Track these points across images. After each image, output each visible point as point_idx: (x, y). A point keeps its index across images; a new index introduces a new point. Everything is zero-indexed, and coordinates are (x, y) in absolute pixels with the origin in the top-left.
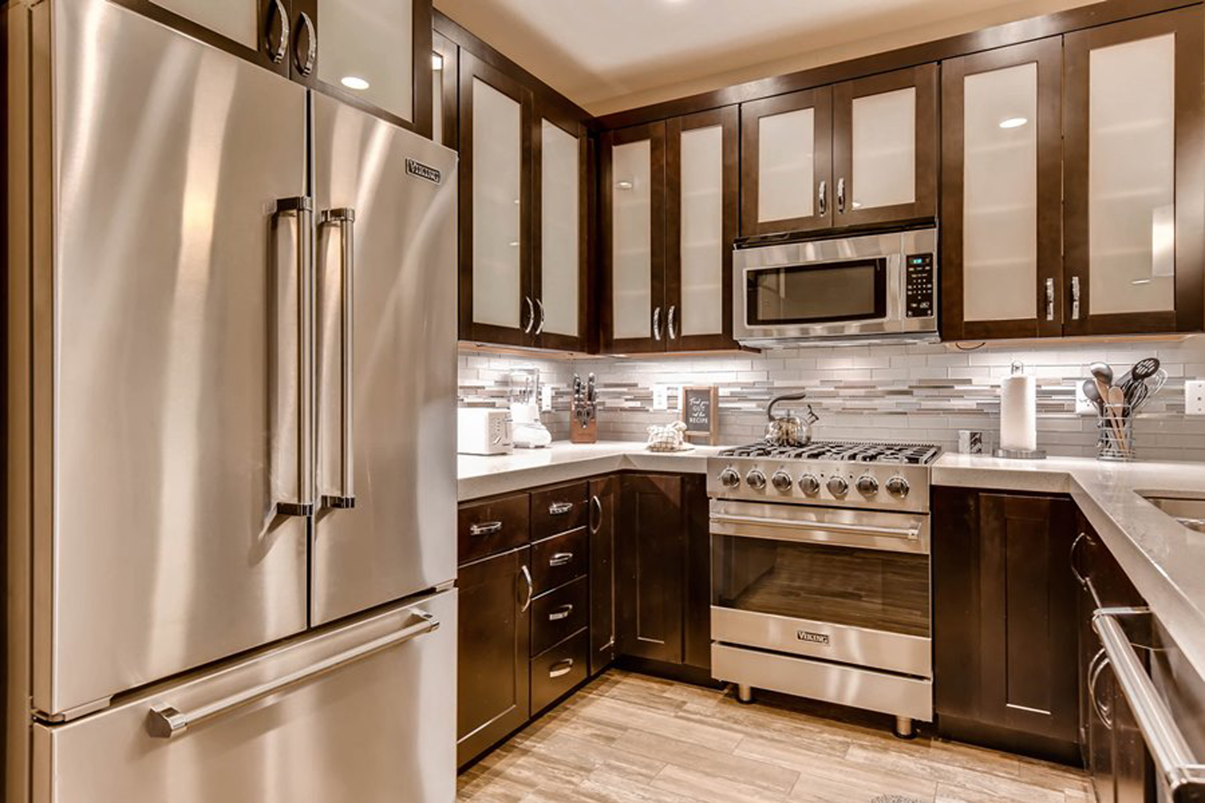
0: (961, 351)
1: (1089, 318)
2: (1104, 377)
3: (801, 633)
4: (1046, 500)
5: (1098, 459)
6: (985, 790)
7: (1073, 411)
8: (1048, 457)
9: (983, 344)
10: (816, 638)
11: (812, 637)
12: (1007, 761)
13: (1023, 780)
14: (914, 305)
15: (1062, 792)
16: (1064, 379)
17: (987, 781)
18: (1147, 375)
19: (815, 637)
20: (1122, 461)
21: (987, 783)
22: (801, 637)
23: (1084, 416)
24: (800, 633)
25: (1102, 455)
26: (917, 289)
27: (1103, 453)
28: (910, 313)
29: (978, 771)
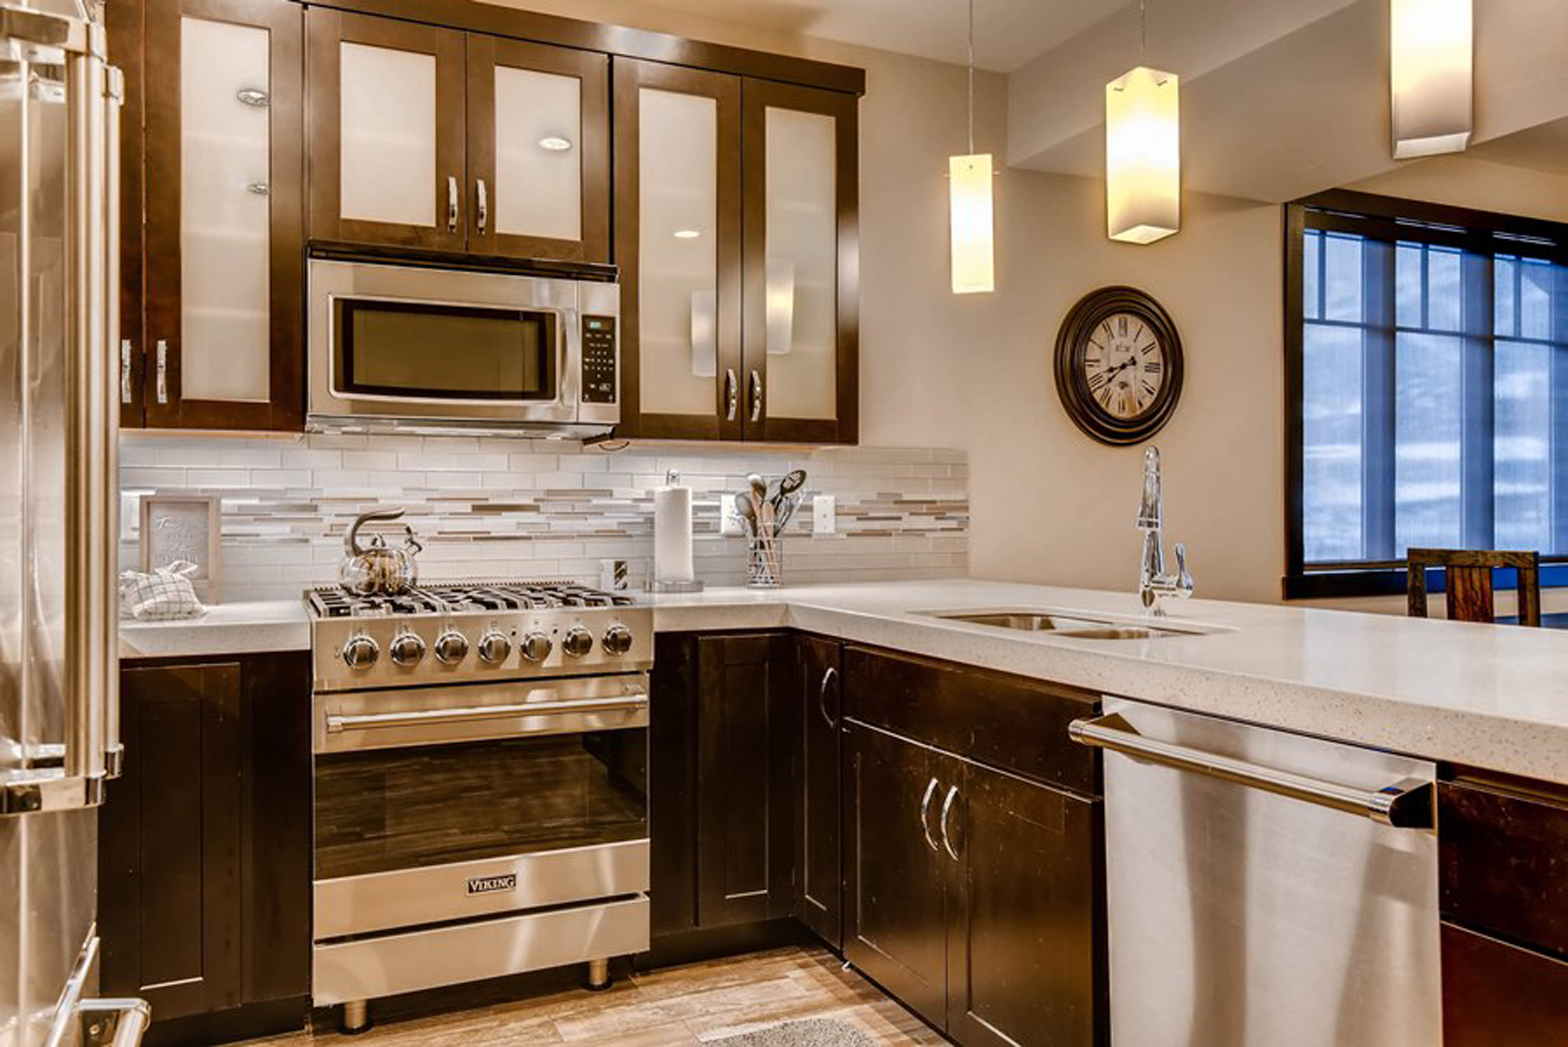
0: (603, 451)
1: (766, 422)
2: (760, 489)
3: (474, 883)
4: (766, 637)
5: (749, 588)
6: (730, 1007)
7: (717, 531)
8: (706, 589)
9: (628, 443)
10: (497, 883)
11: (492, 884)
12: (718, 969)
13: (749, 980)
14: (593, 386)
15: (787, 977)
16: (710, 492)
17: (720, 996)
18: (792, 489)
19: (495, 881)
20: (775, 588)
21: (723, 999)
22: (474, 888)
23: (730, 536)
24: (472, 883)
25: (756, 582)
26: (596, 364)
27: (755, 580)
28: (587, 396)
29: (704, 991)
